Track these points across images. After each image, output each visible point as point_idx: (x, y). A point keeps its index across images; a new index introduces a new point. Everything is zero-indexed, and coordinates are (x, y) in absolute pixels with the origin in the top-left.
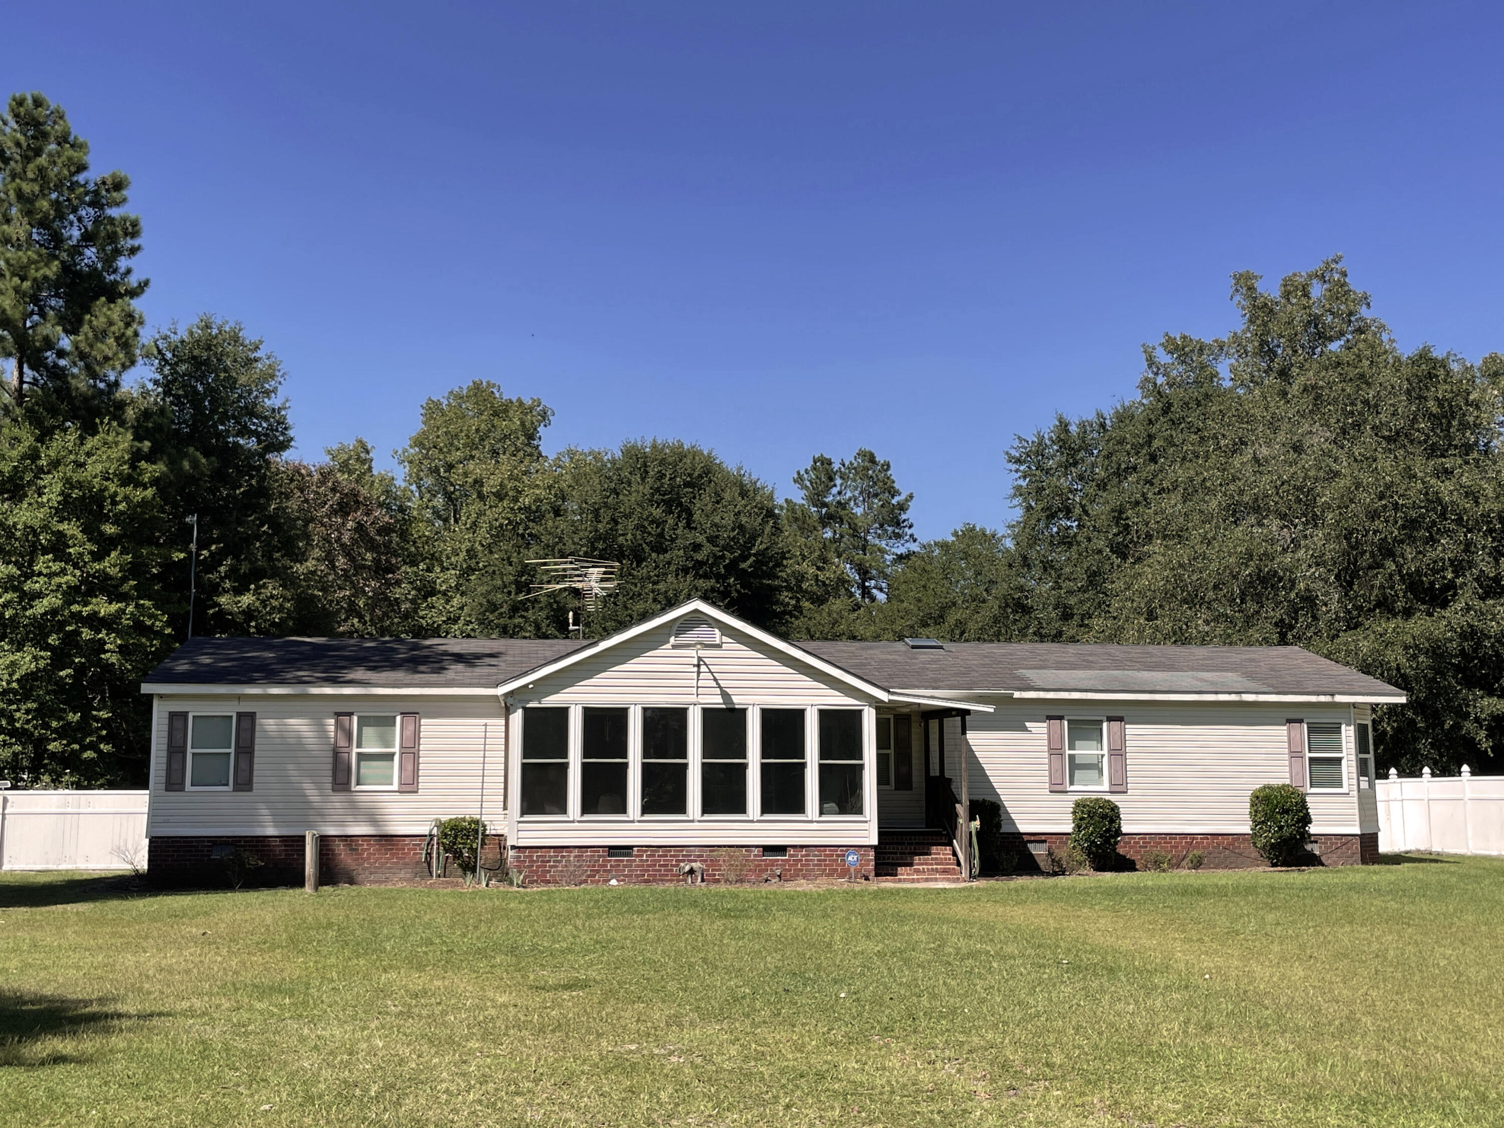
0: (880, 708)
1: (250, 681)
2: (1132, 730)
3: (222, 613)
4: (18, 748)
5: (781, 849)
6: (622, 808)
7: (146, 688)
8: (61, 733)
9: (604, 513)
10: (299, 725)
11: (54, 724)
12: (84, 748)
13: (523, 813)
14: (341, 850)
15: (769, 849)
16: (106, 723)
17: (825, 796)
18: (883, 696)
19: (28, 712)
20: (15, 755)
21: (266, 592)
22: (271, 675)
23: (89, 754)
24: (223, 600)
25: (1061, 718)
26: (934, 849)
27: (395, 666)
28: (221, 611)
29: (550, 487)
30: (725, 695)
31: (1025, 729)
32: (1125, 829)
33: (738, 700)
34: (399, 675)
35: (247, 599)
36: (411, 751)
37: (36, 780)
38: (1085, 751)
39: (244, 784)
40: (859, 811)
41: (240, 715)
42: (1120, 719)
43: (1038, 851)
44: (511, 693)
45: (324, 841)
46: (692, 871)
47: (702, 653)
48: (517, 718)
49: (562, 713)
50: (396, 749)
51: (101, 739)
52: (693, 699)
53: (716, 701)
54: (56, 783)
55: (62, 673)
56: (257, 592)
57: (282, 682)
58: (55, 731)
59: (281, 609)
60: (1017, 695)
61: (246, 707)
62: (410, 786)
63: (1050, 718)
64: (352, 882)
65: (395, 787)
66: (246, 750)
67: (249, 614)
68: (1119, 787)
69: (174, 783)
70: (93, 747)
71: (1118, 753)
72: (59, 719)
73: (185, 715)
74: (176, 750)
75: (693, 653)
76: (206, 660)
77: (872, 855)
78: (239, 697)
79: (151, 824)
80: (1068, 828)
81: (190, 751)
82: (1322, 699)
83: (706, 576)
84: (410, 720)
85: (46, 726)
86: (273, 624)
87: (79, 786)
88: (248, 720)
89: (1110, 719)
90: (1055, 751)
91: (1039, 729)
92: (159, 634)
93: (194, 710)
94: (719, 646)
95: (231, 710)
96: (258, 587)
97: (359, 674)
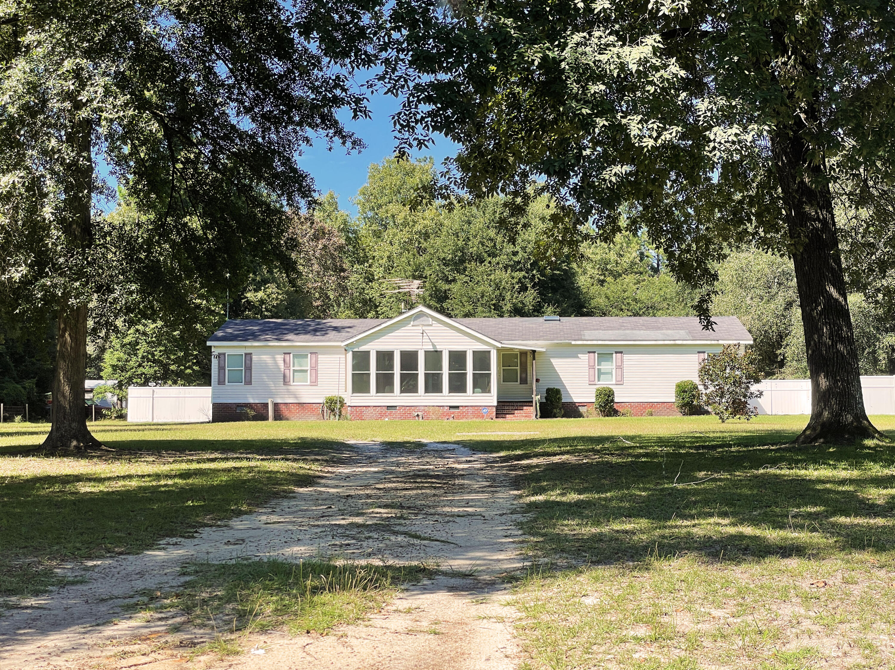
0: (499, 350)
1: (246, 340)
2: (626, 357)
3: (249, 302)
4: (157, 368)
5: (457, 407)
6: (392, 391)
7: (209, 343)
8: (175, 362)
9: (462, 235)
10: (266, 358)
11: (172, 357)
12: (186, 368)
13: (353, 393)
14: (283, 408)
15: (451, 407)
16: (196, 357)
17: (475, 386)
18: (499, 345)
19: (160, 351)
20: (155, 371)
21: (269, 291)
22: (254, 336)
23: (188, 371)
24: (248, 295)
25: (594, 352)
26: (525, 408)
27: (307, 333)
28: (247, 301)
29: (432, 219)
30: (433, 345)
31: (578, 357)
32: (616, 400)
33: (439, 348)
34: (308, 337)
35: (260, 294)
36: (315, 369)
37: (165, 383)
38: (605, 366)
39: (249, 382)
40: (489, 392)
41: (246, 354)
42: (621, 352)
43: (582, 410)
44: (347, 345)
45: (276, 405)
46: (418, 415)
47: (424, 328)
48: (350, 355)
49: (367, 353)
50: (309, 368)
51: (194, 364)
52: (420, 347)
53: (430, 348)
54: (175, 383)
55: (175, 333)
56: (265, 291)
57: (259, 341)
58: (173, 360)
59: (277, 299)
60: (573, 343)
61: (248, 351)
62: (314, 383)
63: (589, 352)
64: (287, 419)
65: (309, 383)
66: (249, 368)
67: (262, 301)
68: (620, 383)
69: (221, 382)
70: (190, 367)
71: (620, 367)
72: (175, 354)
73: (224, 354)
74: (221, 368)
75: (420, 328)
76: (229, 331)
77: (494, 409)
78: (245, 347)
79: (213, 398)
80: (594, 400)
81: (227, 369)
82: (713, 342)
83: (521, 270)
84: (314, 356)
85: (169, 358)
86: (273, 306)
87: (184, 385)
88: (248, 355)
89: (616, 353)
90: (591, 367)
91: (584, 358)
92: (218, 314)
93: (228, 352)
94: (431, 325)
95: (242, 352)
96: (265, 288)
97: (290, 336)
